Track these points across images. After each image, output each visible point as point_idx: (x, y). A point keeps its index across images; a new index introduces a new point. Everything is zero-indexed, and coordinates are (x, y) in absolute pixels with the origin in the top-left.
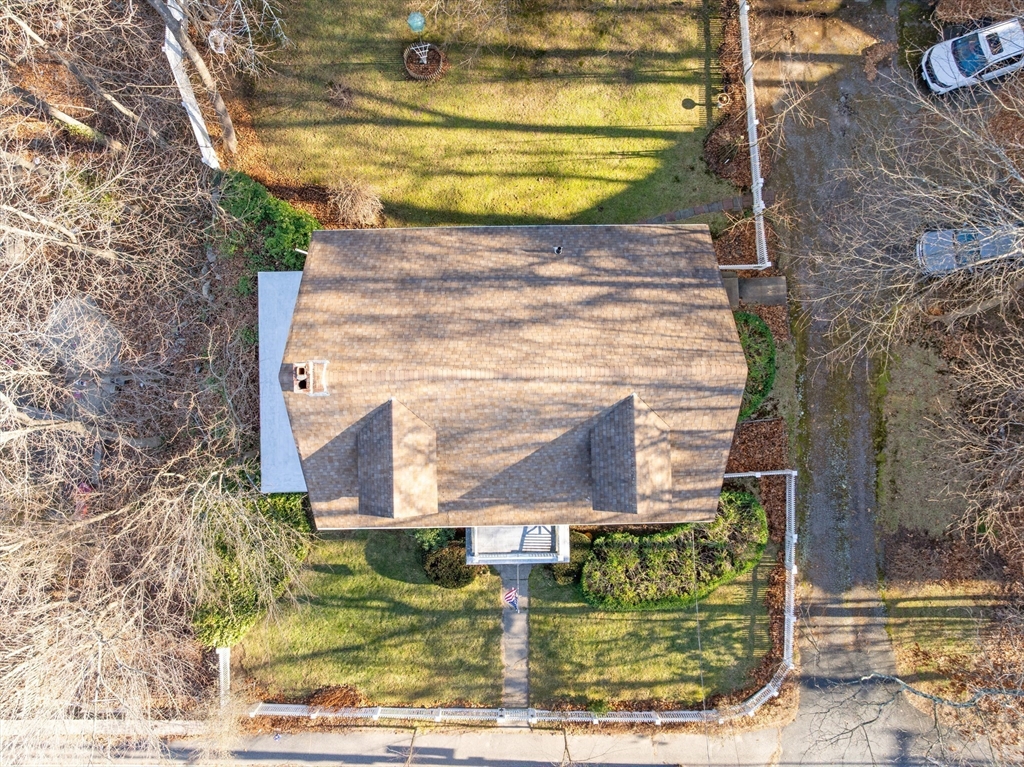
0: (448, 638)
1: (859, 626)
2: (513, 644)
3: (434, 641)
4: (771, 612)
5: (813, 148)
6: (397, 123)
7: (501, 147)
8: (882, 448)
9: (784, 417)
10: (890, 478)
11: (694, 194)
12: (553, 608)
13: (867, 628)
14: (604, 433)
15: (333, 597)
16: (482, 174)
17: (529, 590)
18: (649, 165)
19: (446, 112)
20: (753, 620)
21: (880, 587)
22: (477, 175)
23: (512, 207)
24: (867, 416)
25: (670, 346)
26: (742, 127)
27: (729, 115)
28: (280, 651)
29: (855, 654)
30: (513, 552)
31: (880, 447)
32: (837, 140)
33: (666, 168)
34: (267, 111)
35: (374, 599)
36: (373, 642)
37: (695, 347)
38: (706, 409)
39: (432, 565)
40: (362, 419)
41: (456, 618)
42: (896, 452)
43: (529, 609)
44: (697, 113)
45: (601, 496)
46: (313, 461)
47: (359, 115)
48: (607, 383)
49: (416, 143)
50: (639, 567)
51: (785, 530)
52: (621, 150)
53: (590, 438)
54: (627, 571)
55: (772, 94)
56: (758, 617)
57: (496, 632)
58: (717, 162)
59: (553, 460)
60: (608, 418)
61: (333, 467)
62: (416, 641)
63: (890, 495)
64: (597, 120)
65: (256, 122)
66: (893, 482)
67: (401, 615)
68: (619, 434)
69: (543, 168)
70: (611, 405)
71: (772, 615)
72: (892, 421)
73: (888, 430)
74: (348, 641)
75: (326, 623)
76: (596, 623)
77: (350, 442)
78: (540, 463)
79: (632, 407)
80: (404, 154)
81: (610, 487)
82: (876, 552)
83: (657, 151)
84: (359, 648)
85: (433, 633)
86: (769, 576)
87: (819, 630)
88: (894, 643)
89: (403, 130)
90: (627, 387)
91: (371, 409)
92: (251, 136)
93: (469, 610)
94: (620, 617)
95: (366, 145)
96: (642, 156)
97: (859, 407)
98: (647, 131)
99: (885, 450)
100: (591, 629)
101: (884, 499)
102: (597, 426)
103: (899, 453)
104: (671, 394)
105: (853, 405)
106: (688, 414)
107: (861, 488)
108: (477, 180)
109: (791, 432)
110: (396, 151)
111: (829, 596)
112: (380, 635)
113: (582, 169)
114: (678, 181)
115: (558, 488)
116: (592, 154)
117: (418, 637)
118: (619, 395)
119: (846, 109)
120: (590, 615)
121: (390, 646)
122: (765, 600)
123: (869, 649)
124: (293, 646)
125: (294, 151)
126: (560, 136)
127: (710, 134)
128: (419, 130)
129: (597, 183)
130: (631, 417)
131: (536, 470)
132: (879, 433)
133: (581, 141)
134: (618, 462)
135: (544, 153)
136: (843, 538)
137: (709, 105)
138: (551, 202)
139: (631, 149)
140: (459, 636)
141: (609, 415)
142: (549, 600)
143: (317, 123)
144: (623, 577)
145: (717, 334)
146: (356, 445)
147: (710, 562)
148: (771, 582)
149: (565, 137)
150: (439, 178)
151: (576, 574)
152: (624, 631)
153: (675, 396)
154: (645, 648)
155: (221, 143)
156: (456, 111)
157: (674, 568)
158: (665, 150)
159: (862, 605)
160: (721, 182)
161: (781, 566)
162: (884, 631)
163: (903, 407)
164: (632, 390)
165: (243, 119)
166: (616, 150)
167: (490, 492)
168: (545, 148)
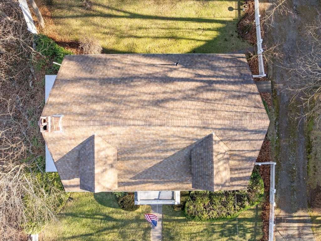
0: (129, 231)
1: (300, 227)
2: (156, 233)
3: (123, 232)
4: (264, 221)
5: (282, 28)
6: (110, 16)
7: (153, 26)
8: (310, 153)
9: (270, 139)
10: (313, 165)
11: (233, 46)
12: (172, 219)
13: (303, 228)
14: (198, 151)
15: (81, 213)
16: (145, 37)
17: (163, 211)
18: (214, 34)
19: (130, 11)
20: (256, 224)
21: (309, 211)
22: (143, 37)
23: (157, 51)
24: (304, 139)
25: (231, 110)
26: (253, 18)
27: (248, 14)
28: (59, 235)
29: (298, 239)
30: (155, 199)
31: (309, 152)
32: (292, 25)
33: (221, 35)
34: (57, 11)
35: (98, 215)
36: (97, 232)
37: (243, 111)
38: (248, 140)
39: (122, 202)
40: (81, 144)
41: (132, 223)
42: (316, 154)
43: (163, 219)
44: (234, 13)
45: (196, 182)
46: (59, 162)
47: (94, 13)
48: (200, 127)
49: (118, 24)
50: (209, 203)
51: (270, 187)
52: (203, 28)
53: (191, 154)
54: (204, 205)
55: (265, 5)
56: (258, 223)
57: (149, 229)
58: (243, 33)
59: (173, 163)
60: (200, 144)
61: (69, 165)
62: (115, 232)
63: (313, 172)
64: (193, 15)
65: (52, 15)
66: (315, 167)
67: (109, 221)
68: (205, 152)
69: (170, 35)
70: (201, 138)
71: (264, 222)
72: (314, 141)
73: (313, 145)
74: (87, 231)
75: (78, 223)
76: (191, 226)
77: (76, 155)
78: (167, 164)
79: (212, 139)
80: (113, 29)
81: (201, 178)
82: (307, 196)
83: (218, 28)
84: (91, 234)
85: (122, 229)
86: (263, 206)
87: (283, 228)
88: (315, 234)
89: (112, 19)
90: (210, 129)
91: (85, 139)
92: (50, 21)
93: (138, 220)
94: (201, 223)
95: (97, 25)
96: (211, 30)
97: (300, 136)
98: (214, 20)
99: (311, 154)
100: (188, 228)
101: (311, 174)
102: (195, 148)
103: (317, 155)
104: (232, 133)
105: (298, 134)
106: (239, 142)
107: (301, 169)
108: (143, 40)
109: (272, 146)
110: (109, 28)
111: (287, 214)
112: (100, 229)
113: (186, 35)
114: (226, 41)
115: (175, 175)
116: (191, 29)
117: (116, 230)
118: (205, 133)
119: (296, 11)
120: (188, 222)
121: (105, 234)
122: (261, 216)
123: (305, 237)
124: (64, 233)
125: (68, 27)
126: (177, 22)
127: (240, 21)
128: (119, 19)
129: (193, 41)
130: (211, 144)
131: (165, 167)
132: (309, 147)
133: (186, 24)
134: (205, 166)
135: (171, 29)
136: (294, 190)
137: (239, 10)
138: (174, 49)
139: (207, 27)
140: (133, 230)
141: (200, 143)
142: (171, 215)
143: (77, 16)
144: (202, 208)
145: (253, 104)
146: (79, 155)
147: (240, 201)
148: (264, 209)
149: (179, 22)
150: (127, 39)
151: (182, 206)
152: (202, 229)
153: (233, 134)
154: (211, 236)
155: (38, 24)
156: (135, 11)
157: (225, 204)
158: (221, 28)
159: (301, 218)
160: (244, 41)
161: (268, 202)
162: (311, 229)
163: (319, 136)
164: (212, 131)
165: (47, 14)
166: (201, 28)
167: (143, 177)
168: (171, 26)
